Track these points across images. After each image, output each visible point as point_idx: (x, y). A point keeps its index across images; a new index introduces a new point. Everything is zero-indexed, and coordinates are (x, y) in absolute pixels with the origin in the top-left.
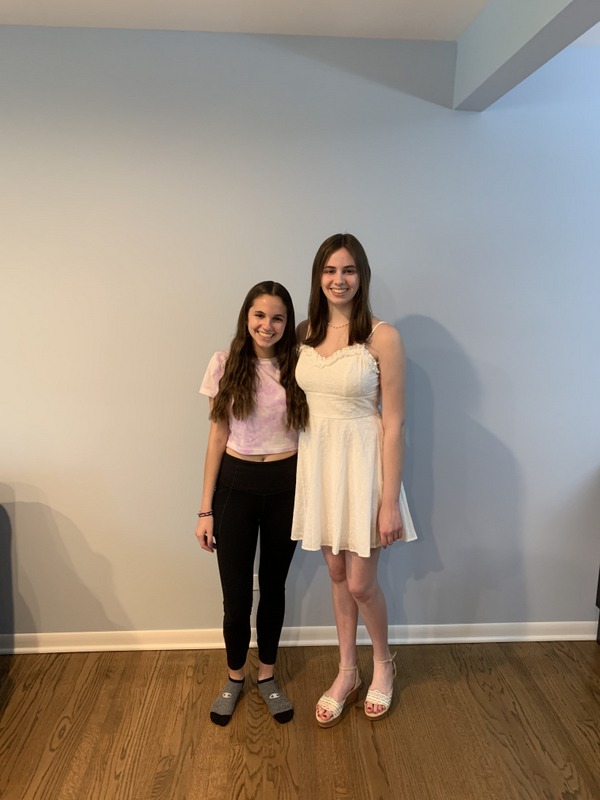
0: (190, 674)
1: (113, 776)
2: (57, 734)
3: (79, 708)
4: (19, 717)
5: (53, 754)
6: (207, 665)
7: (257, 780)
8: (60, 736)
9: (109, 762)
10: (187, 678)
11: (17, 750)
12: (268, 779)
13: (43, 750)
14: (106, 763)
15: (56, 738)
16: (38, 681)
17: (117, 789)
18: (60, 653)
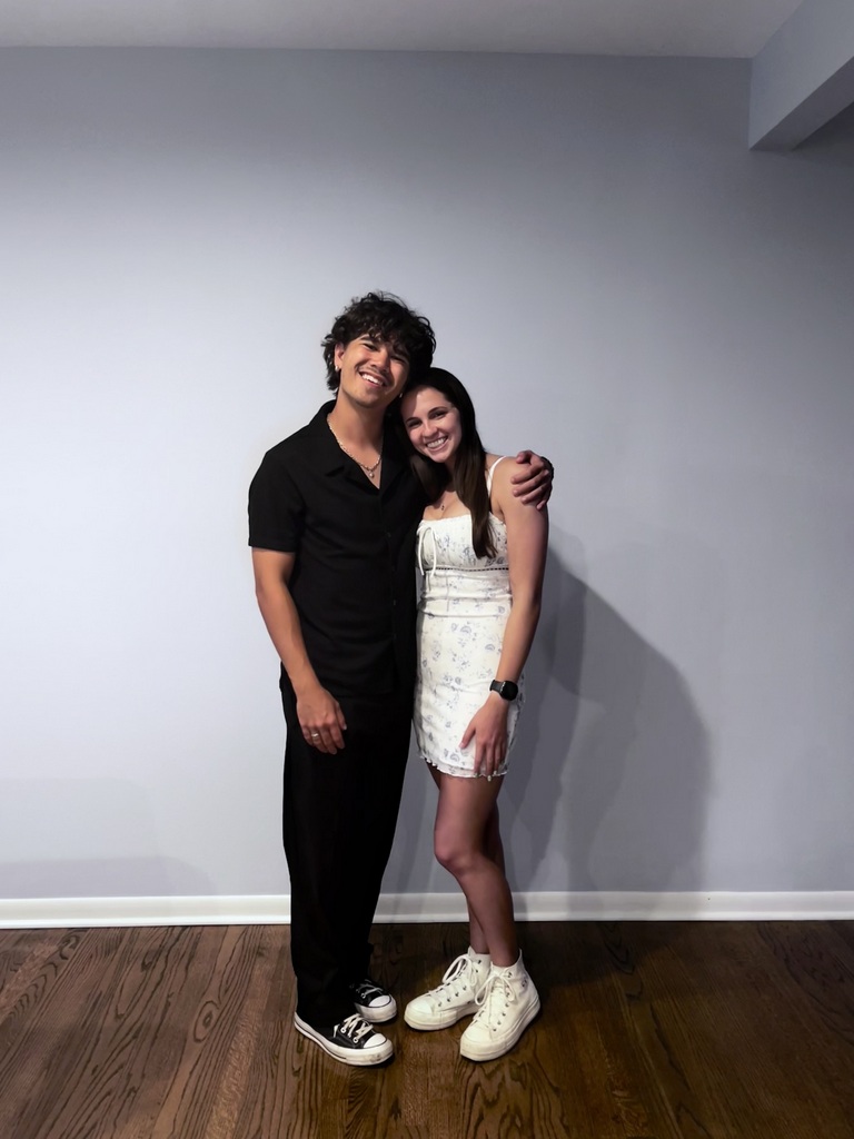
1: (289, 1073)
2: (201, 1022)
3: (226, 991)
4: (142, 1003)
5: (201, 1045)
7: (497, 1079)
8: (206, 1024)
9: (282, 1056)
11: (149, 1040)
12: (513, 1079)
13: (186, 1040)
14: (278, 1057)
15: (200, 1027)
16: (162, 959)
17: (299, 1087)
18: (187, 926)
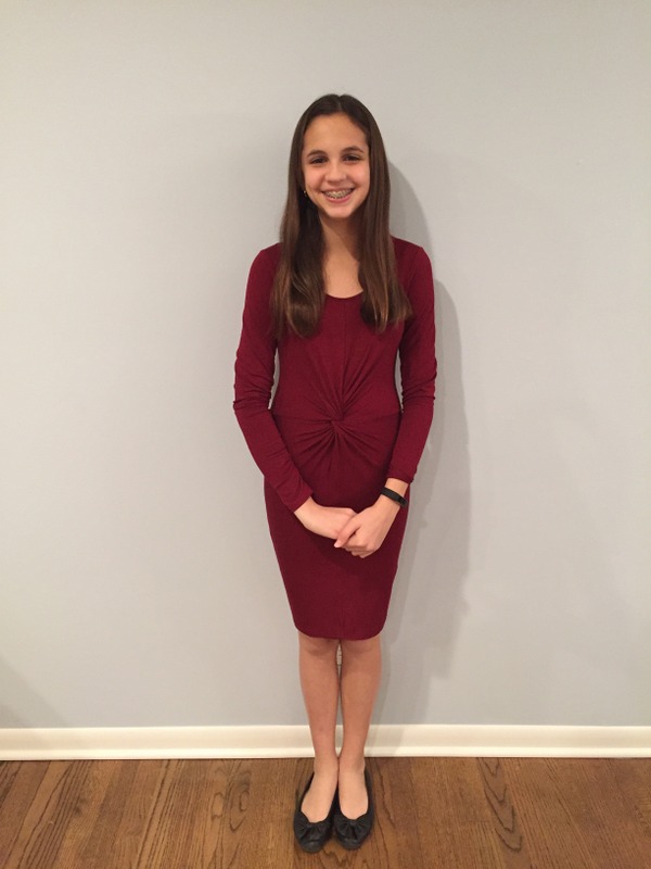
0: (218, 810)
6: (247, 791)
10: (213, 818)
